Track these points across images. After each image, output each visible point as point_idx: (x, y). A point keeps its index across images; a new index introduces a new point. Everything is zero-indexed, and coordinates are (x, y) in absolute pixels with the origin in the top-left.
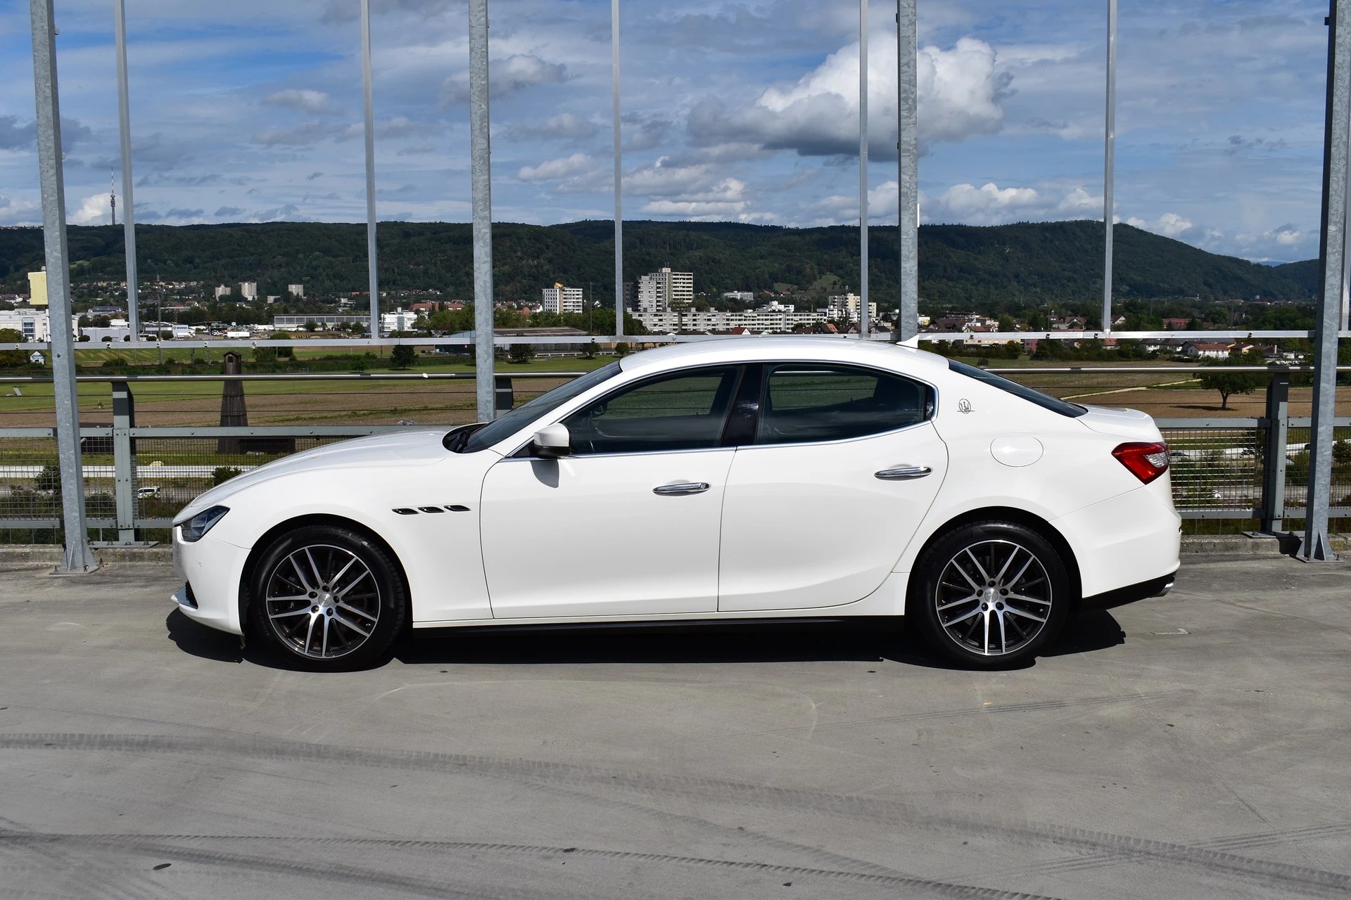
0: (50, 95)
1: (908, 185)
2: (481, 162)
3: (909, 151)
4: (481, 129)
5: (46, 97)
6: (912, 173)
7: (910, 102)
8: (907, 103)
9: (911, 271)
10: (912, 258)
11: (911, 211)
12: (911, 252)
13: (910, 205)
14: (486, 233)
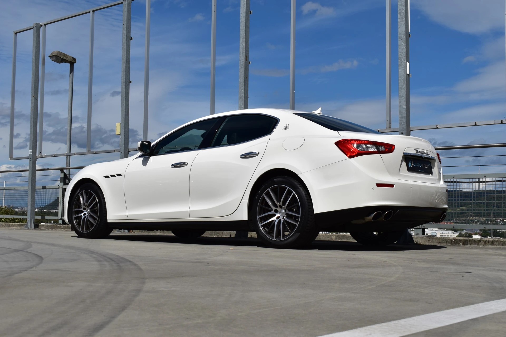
0: (125, 60)
1: (401, 54)
2: (242, 67)
3: (402, 37)
4: (243, 53)
5: (124, 61)
6: (403, 48)
7: (402, 14)
8: (401, 15)
9: (403, 95)
10: (404, 89)
11: (403, 66)
12: (403, 86)
13: (402, 63)
14: (243, 95)
